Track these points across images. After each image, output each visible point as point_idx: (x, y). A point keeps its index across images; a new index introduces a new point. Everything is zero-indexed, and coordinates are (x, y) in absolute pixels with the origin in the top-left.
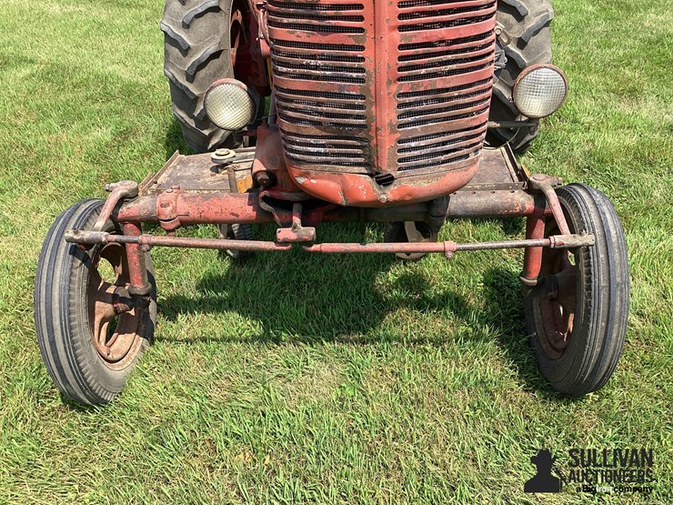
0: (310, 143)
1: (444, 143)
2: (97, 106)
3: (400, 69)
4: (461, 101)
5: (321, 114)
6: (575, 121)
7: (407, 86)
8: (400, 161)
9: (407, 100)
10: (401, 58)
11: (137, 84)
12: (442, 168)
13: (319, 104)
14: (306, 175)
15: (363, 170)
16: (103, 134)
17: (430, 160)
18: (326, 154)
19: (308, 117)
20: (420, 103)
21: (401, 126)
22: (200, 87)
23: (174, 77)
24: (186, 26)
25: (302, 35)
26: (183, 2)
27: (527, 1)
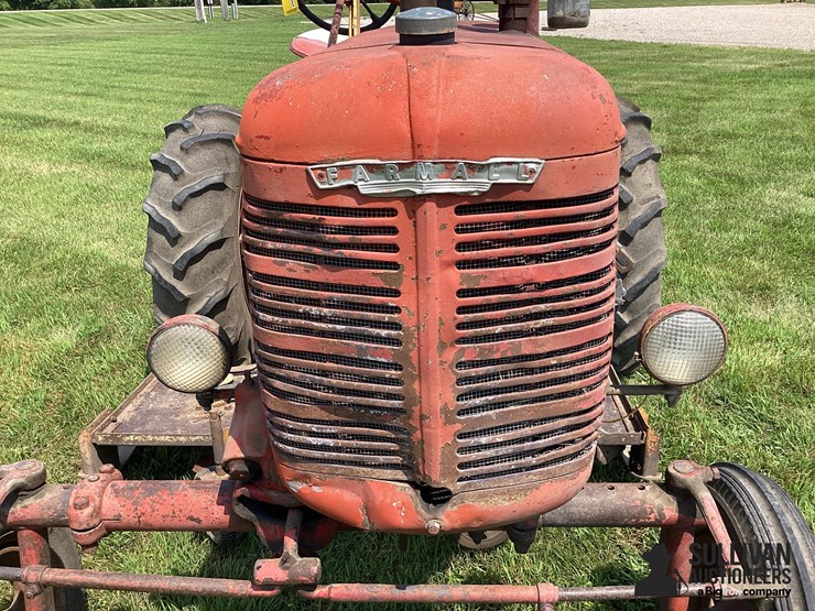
0: (308, 433)
3: (461, 326)
4: (563, 372)
5: (330, 388)
7: (472, 351)
8: (461, 466)
9: (473, 372)
10: (461, 310)
12: (533, 475)
13: (325, 373)
14: (304, 478)
15: (400, 474)
17: (513, 464)
18: (337, 449)
19: (308, 392)
20: (494, 375)
21: (462, 412)
22: (193, 285)
23: (157, 272)
24: (178, 207)
25: (297, 269)
26: (175, 177)
27: (631, 185)
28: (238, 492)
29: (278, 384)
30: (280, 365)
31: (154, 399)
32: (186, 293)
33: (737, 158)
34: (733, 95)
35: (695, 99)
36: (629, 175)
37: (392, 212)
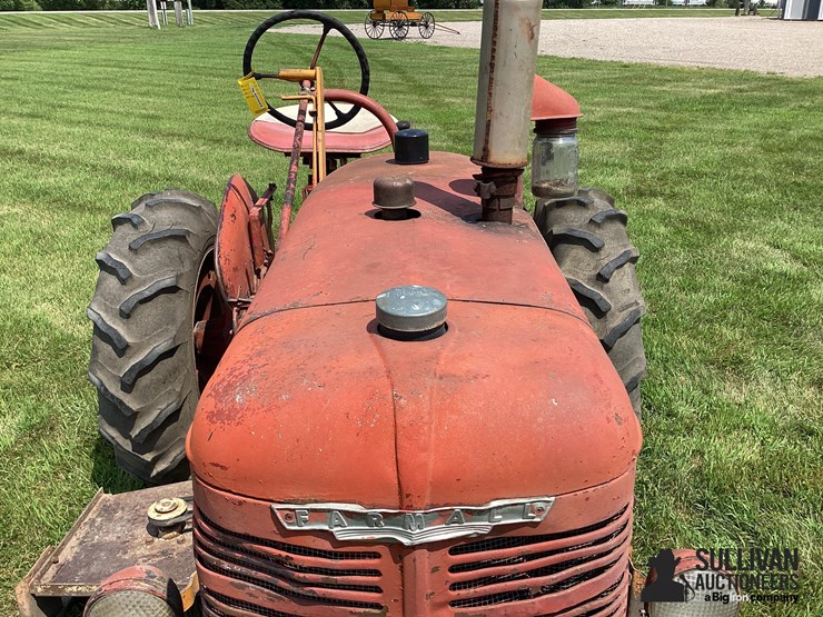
22: (143, 398)
23: (102, 384)
24: (126, 315)
25: (258, 595)
26: (123, 282)
27: (608, 291)
31: (100, 528)
32: (134, 406)
33: (703, 202)
34: (695, 125)
35: (657, 128)
36: (607, 281)
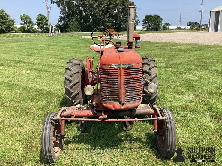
0: (107, 97)
1: (134, 97)
2: (40, 96)
3: (125, 82)
4: (137, 89)
5: (109, 91)
6: (167, 100)
7: (126, 86)
8: (125, 100)
9: (127, 88)
10: (125, 81)
11: (50, 91)
12: (134, 102)
13: (109, 89)
14: (106, 104)
15: (118, 102)
16: (42, 103)
17: (131, 100)
18: (110, 99)
19: (107, 91)
20: (129, 89)
21: (125, 93)
23: (67, 88)
24: (71, 76)
25: (106, 76)
26: (71, 71)
28: (95, 109)
29: (103, 91)
30: (104, 89)
32: (72, 91)
36: (151, 70)
37: (118, 70)
